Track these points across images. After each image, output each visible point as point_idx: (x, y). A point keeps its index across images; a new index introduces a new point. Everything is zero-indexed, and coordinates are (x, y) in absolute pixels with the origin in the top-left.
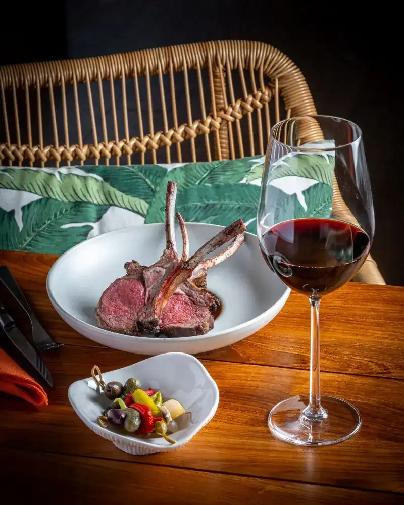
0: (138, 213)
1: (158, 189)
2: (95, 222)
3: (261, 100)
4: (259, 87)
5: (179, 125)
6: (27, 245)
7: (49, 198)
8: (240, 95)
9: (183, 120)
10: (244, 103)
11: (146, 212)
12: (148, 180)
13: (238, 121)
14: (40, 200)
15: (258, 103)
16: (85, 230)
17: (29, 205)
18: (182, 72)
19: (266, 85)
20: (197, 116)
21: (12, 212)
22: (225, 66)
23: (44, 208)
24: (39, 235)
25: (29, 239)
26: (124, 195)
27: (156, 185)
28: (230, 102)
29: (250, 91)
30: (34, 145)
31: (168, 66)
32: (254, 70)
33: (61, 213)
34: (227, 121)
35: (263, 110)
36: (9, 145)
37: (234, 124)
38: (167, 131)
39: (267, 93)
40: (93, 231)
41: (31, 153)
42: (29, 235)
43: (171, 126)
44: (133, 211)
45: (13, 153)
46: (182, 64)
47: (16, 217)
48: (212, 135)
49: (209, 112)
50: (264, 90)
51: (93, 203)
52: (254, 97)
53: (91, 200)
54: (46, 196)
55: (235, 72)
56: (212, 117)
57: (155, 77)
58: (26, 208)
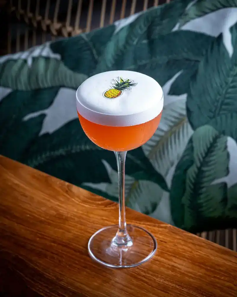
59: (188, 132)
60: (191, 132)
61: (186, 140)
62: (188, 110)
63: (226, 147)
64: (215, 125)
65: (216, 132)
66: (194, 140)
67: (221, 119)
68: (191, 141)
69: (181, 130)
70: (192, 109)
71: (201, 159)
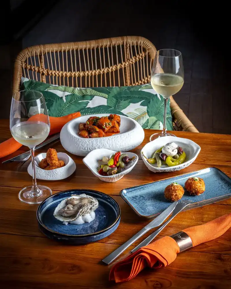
0: (105, 98)
1: (111, 91)
2: (90, 100)
3: (142, 56)
4: (141, 52)
5: (114, 65)
6: (67, 107)
7: (74, 94)
8: (134, 55)
9: (115, 63)
10: (136, 57)
11: (107, 97)
12: (107, 89)
13: (134, 64)
14: (71, 94)
15: (140, 57)
16: (86, 103)
17: (67, 96)
18: (115, 47)
19: (143, 51)
20: (120, 62)
21: (62, 98)
22: (130, 45)
23: (73, 96)
24: (72, 104)
25: (68, 105)
26: (100, 93)
27: (110, 90)
28: (131, 57)
29: (138, 53)
30: (65, 71)
31: (110, 45)
32: (140, 46)
33: (78, 98)
34: (130, 64)
35: (142, 60)
36: (56, 71)
37: (132, 65)
38: (110, 67)
39: (143, 54)
40: (89, 103)
41: (64, 74)
42: (68, 104)
43: (111, 65)
44: (103, 97)
45: (58, 74)
46: (115, 44)
47: (63, 98)
48: (125, 68)
49: (124, 61)
50: (142, 53)
51: (89, 95)
52: (139, 55)
53: (88, 94)
54: (73, 93)
55: (133, 47)
56: (125, 62)
57: (106, 49)
58: (66, 96)
59: (147, 117)
60: (148, 117)
61: (146, 119)
62: (147, 111)
63: (159, 125)
64: (156, 117)
65: (156, 119)
66: (149, 119)
67: (158, 116)
68: (148, 120)
69: (145, 116)
70: (149, 111)
71: (151, 126)
